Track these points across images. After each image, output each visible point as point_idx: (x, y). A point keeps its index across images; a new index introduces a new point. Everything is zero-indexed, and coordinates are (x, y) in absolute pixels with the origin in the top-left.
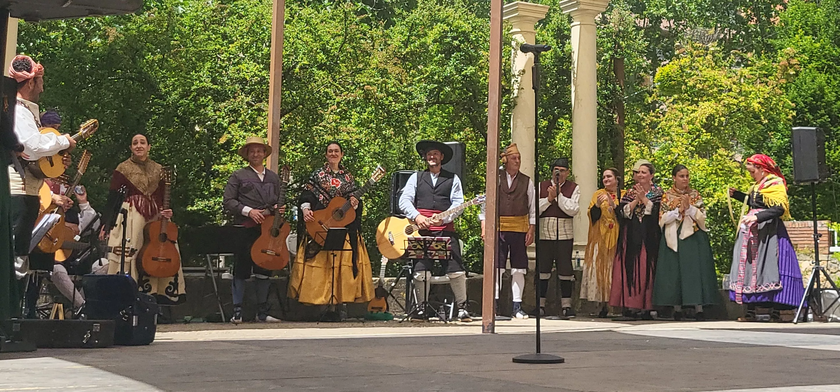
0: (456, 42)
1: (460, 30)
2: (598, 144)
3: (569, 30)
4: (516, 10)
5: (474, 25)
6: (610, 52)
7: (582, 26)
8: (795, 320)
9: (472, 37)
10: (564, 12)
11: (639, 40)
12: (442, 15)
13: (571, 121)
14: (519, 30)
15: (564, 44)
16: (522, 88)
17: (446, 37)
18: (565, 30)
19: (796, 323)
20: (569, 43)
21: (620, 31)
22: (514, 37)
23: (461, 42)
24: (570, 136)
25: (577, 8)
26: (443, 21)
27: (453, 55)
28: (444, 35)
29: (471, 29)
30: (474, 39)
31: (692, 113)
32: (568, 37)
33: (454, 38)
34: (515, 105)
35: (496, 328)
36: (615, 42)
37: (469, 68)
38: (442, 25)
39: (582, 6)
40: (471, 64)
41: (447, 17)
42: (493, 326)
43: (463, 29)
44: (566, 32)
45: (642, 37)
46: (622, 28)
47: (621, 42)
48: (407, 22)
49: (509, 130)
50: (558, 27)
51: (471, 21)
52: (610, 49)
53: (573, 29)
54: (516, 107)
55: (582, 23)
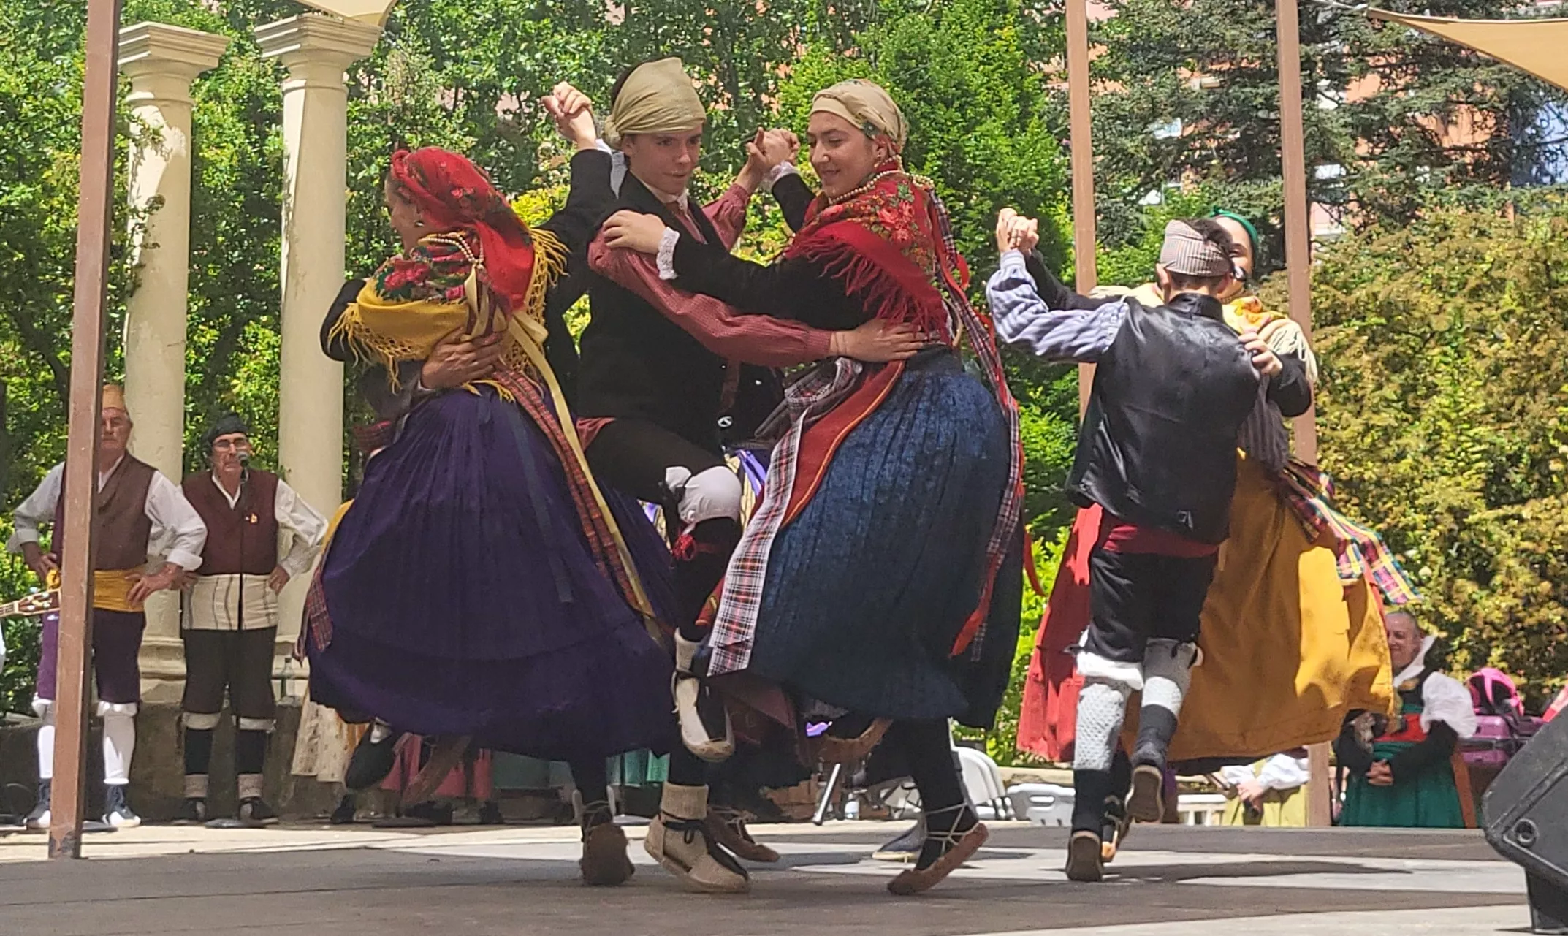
2: (345, 389)
3: (278, 100)
4: (144, 45)
5: (32, 80)
6: (380, 160)
7: (311, 91)
8: (818, 817)
9: (26, 108)
10: (265, 55)
11: (454, 132)
13: (278, 332)
14: (150, 95)
15: (264, 136)
16: (156, 245)
18: (269, 99)
19: (819, 824)
20: (278, 134)
21: (405, 106)
22: (136, 113)
24: (273, 370)
25: (297, 46)
29: (23, 89)
30: (32, 114)
31: (577, 316)
32: (277, 118)
34: (137, 285)
35: (83, 848)
36: (393, 136)
37: (17, 190)
39: (313, 43)
40: (22, 178)
42: (78, 844)
44: (270, 106)
45: (462, 126)
46: (410, 101)
47: (407, 136)
49: (118, 352)
50: (248, 91)
51: (24, 69)
52: (379, 152)
53: (287, 98)
54: (138, 293)
55: (311, 84)
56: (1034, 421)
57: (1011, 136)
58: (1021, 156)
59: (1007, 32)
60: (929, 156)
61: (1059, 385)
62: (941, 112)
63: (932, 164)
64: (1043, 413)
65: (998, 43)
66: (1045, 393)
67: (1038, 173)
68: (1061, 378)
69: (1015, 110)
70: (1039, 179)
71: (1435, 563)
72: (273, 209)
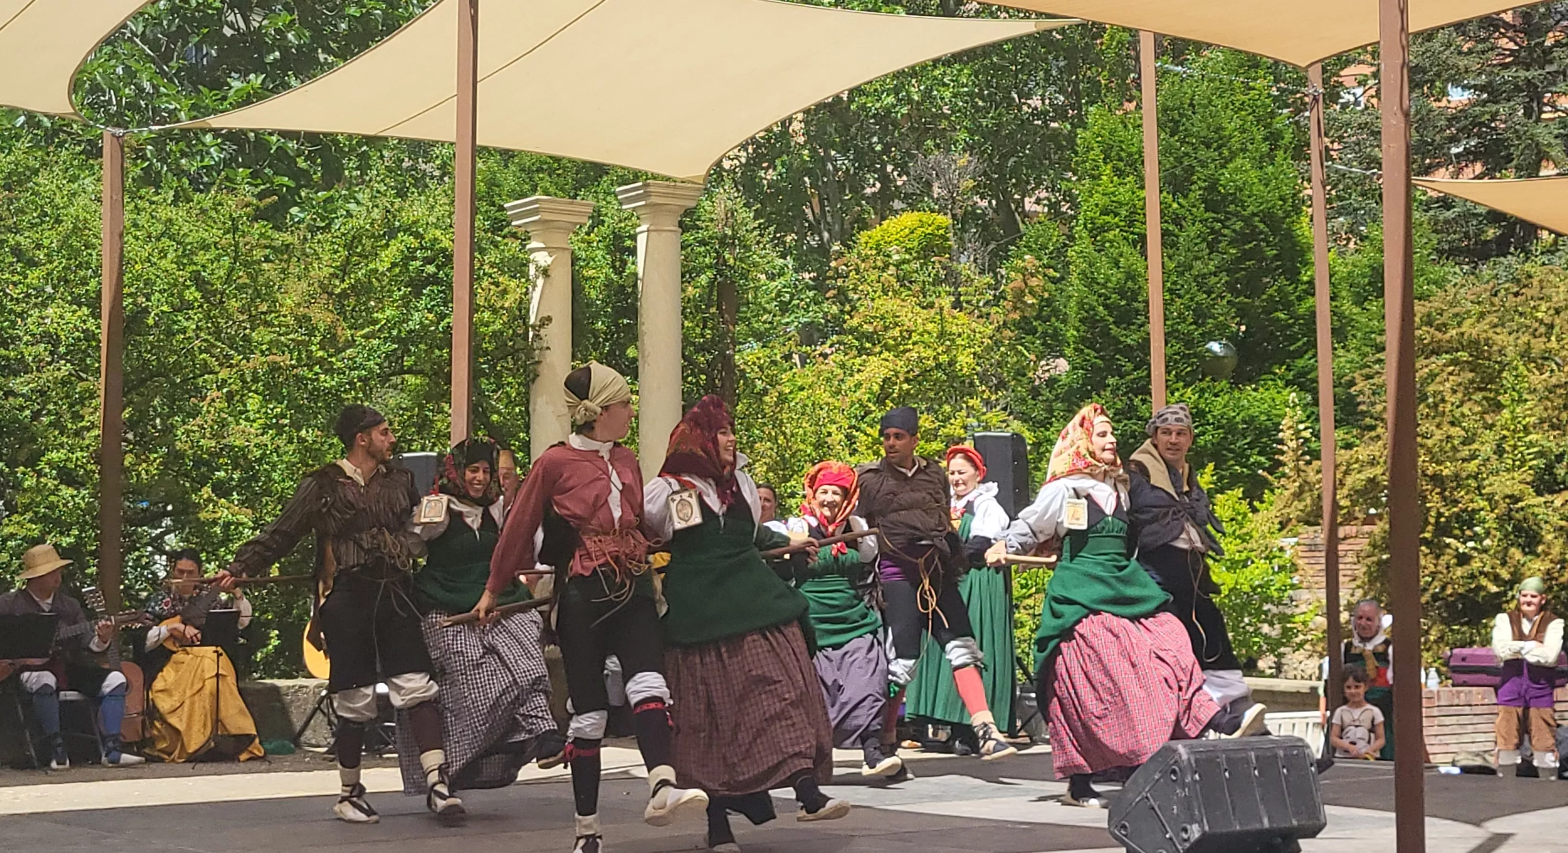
0: (431, 269)
1: (437, 246)
3: (634, 238)
4: (536, 212)
7: (653, 234)
10: (624, 207)
12: (406, 217)
14: (542, 245)
15: (624, 263)
16: (548, 348)
17: (415, 259)
21: (726, 235)
22: (531, 257)
23: (438, 267)
25: (643, 203)
26: (407, 230)
27: (425, 291)
28: (409, 256)
32: (633, 252)
33: (428, 261)
34: (536, 376)
36: (719, 256)
38: (405, 238)
39: (654, 200)
41: (415, 222)
43: (442, 245)
44: (628, 243)
47: (727, 256)
48: (343, 234)
52: (710, 267)
53: (639, 237)
54: (538, 380)
55: (652, 228)
56: (1278, 392)
57: (1261, 168)
58: (1267, 185)
59: (1259, 84)
60: (1193, 187)
61: (1300, 363)
62: (1203, 153)
63: (1196, 194)
64: (1287, 386)
65: (1252, 92)
66: (1288, 369)
67: (1281, 198)
68: (1301, 357)
69: (1265, 148)
70: (1281, 203)
71: (1495, 536)
72: (633, 312)
